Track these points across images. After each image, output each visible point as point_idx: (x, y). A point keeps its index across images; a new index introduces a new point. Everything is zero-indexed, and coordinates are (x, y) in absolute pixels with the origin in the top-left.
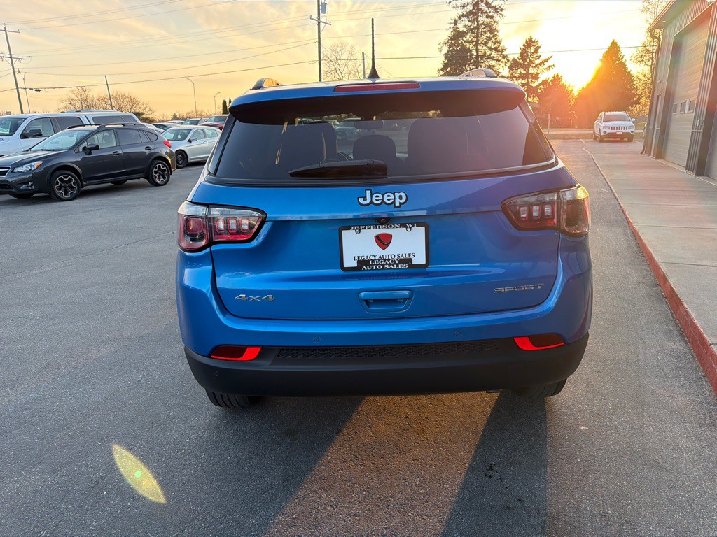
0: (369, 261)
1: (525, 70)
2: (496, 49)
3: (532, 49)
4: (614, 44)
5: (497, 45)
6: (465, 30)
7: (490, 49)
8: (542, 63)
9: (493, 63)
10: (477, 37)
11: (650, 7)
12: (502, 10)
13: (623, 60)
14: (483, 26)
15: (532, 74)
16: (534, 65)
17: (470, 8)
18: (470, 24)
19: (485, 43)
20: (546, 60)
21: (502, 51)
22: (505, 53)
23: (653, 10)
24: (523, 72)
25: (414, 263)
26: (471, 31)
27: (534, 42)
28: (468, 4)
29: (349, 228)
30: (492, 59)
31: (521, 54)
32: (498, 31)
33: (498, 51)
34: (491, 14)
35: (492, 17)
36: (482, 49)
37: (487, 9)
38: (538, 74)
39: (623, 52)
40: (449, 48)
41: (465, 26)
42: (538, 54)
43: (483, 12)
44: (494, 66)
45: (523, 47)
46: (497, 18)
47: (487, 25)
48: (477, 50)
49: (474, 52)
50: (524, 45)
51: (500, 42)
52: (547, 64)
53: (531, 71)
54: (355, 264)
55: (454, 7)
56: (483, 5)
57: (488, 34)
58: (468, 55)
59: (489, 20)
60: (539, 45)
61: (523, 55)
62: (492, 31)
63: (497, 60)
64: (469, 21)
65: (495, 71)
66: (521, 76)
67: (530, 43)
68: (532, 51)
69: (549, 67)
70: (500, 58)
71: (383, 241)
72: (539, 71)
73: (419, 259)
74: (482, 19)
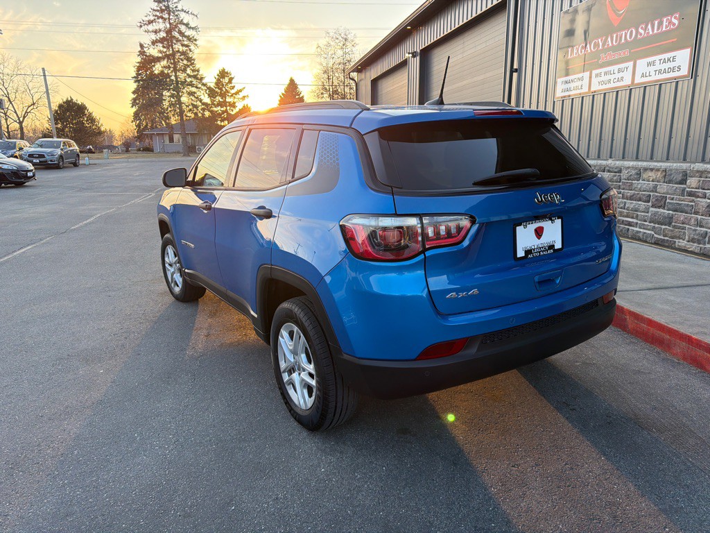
0: (531, 250)
1: (222, 98)
2: (195, 77)
3: (227, 80)
4: (292, 81)
5: (196, 73)
6: (160, 55)
7: (189, 76)
8: (237, 93)
9: (194, 89)
10: (175, 64)
11: (322, 53)
12: (196, 40)
13: (301, 96)
14: (179, 54)
15: (229, 102)
16: (230, 94)
17: (163, 34)
18: (165, 50)
19: (184, 71)
20: (240, 91)
21: (202, 79)
22: (204, 81)
23: (325, 56)
24: (221, 100)
25: (556, 248)
26: (167, 57)
27: (227, 73)
28: (160, 30)
29: (520, 225)
30: (192, 85)
31: (217, 84)
32: (194, 60)
33: (197, 79)
34: (186, 43)
35: (187, 46)
36: (182, 76)
37: (180, 38)
38: (234, 103)
39: (300, 88)
40: (138, 71)
41: (161, 52)
42: (232, 85)
43: (178, 40)
44: (195, 93)
45: (217, 77)
46: (192, 47)
47: (183, 53)
48: (176, 76)
49: (173, 78)
50: (218, 75)
51: (198, 71)
52: (241, 95)
53: (228, 99)
54: (523, 255)
55: (146, 31)
56: (176, 33)
57: (185, 62)
58: (168, 80)
59: (185, 49)
60: (232, 76)
61: (218, 83)
62: (189, 59)
63: (197, 87)
64: (164, 47)
65: (197, 98)
66: (220, 104)
67: (223, 74)
68: (227, 82)
69: (244, 97)
70: (200, 86)
71: (539, 232)
72: (235, 100)
73: (558, 245)
74: (178, 47)
